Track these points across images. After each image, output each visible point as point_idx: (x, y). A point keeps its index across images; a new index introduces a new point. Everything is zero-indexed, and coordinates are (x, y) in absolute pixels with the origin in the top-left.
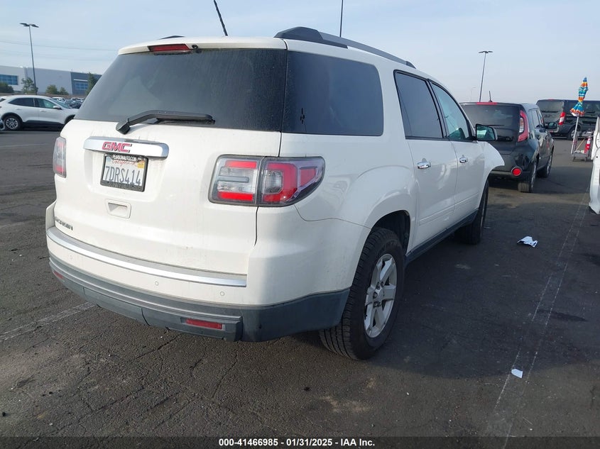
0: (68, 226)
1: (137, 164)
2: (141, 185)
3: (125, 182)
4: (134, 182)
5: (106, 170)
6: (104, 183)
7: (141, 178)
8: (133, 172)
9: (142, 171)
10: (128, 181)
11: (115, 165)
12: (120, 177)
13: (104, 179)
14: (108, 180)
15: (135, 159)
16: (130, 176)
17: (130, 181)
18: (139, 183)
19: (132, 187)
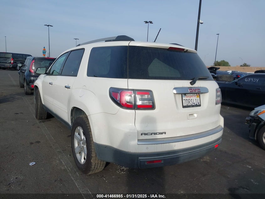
0: (162, 133)
3: (193, 104)
4: (197, 103)
5: (184, 101)
6: (184, 107)
7: (199, 101)
8: (196, 100)
9: (199, 98)
10: (194, 104)
11: (188, 98)
12: (191, 103)
13: (184, 105)
14: (186, 105)
15: (196, 95)
16: (195, 101)
17: (195, 104)
18: (199, 103)
19: (197, 106)
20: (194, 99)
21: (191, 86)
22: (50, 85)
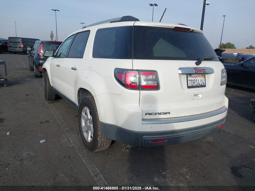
0: (166, 113)
1: (201, 77)
2: (205, 84)
3: (198, 85)
4: (202, 84)
5: (189, 82)
6: (189, 87)
7: (204, 82)
8: (201, 80)
9: (204, 79)
10: (199, 84)
11: (193, 79)
12: (196, 83)
13: (189, 85)
14: (191, 85)
15: (201, 75)
16: (200, 82)
17: (200, 84)
18: (204, 84)
19: (202, 86)
20: (199, 79)
21: (197, 66)
22: (58, 67)
